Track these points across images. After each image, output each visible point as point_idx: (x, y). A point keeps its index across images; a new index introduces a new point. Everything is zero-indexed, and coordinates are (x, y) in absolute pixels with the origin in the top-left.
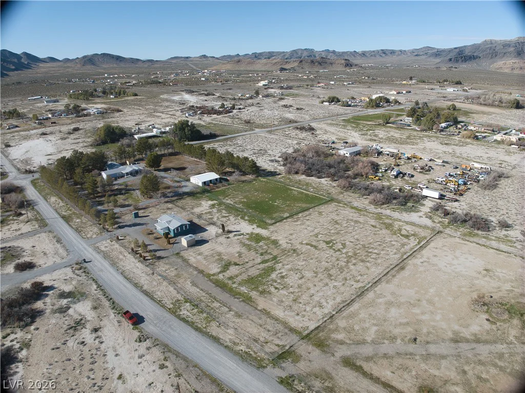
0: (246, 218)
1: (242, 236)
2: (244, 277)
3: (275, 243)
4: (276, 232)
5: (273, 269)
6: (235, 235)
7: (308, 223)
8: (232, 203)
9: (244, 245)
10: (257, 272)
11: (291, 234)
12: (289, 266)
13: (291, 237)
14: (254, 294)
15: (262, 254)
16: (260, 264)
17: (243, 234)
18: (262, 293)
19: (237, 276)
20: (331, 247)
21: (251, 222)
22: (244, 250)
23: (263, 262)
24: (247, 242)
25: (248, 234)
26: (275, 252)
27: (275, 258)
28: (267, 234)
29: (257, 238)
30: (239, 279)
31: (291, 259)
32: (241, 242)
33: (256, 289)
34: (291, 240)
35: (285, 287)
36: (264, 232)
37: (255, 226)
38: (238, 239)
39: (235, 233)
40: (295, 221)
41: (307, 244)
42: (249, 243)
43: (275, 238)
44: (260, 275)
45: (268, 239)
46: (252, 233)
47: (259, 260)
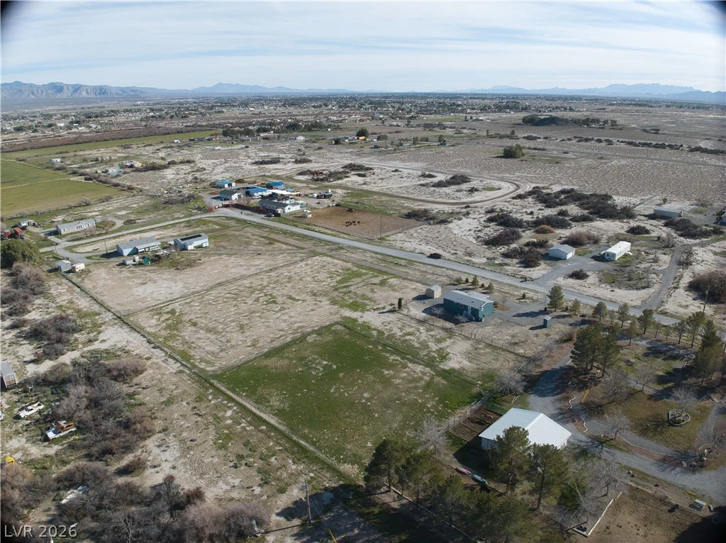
0: (375, 333)
1: (375, 308)
2: (364, 277)
3: (334, 302)
4: (331, 314)
5: (339, 282)
6: (384, 308)
7: (284, 325)
8: (410, 365)
9: (370, 299)
10: (353, 280)
11: (312, 310)
12: (323, 283)
13: (314, 307)
14: (355, 269)
15: (350, 292)
16: (351, 285)
17: (375, 310)
18: (348, 269)
19: (371, 277)
20: (274, 297)
21: (367, 327)
22: (370, 295)
23: (349, 286)
24: (367, 302)
25: (368, 310)
26: (335, 293)
27: (336, 289)
28: (343, 310)
29: (355, 306)
30: (368, 276)
31: (320, 289)
32: (375, 301)
33: (353, 271)
34: (315, 304)
35: (330, 272)
36: (348, 313)
37: (360, 321)
38: (379, 304)
39: (384, 311)
40: (302, 327)
41: (298, 300)
42: (364, 301)
43: (334, 306)
44: (351, 278)
45: (342, 306)
46: (363, 311)
47: (352, 287)
